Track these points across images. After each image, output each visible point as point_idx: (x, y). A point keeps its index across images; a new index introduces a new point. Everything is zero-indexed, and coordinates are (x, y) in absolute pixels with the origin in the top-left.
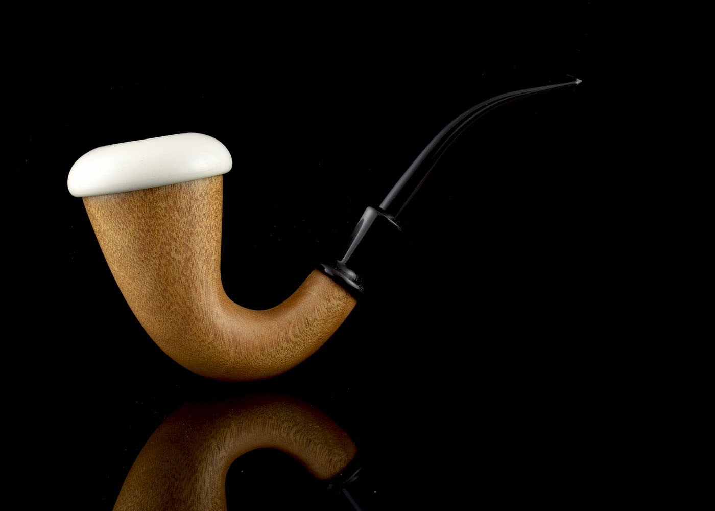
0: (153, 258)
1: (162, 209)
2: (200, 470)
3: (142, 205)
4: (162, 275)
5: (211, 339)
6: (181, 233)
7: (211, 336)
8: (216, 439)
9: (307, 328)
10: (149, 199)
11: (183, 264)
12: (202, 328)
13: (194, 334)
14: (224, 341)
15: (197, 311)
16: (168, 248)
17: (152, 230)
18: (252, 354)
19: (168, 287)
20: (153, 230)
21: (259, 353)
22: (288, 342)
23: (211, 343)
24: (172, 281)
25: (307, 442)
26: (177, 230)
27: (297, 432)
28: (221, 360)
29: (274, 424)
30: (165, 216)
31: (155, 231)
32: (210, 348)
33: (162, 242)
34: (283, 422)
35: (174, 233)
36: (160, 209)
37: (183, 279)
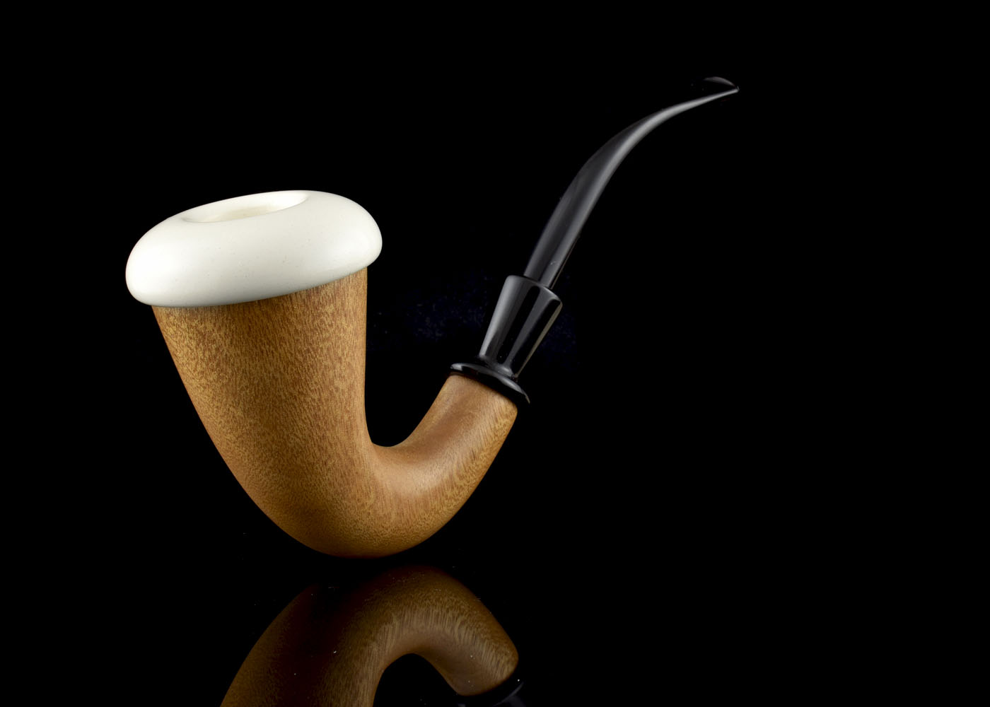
0: (311, 391)
1: (329, 316)
2: (362, 693)
3: (303, 313)
4: (321, 416)
5: (371, 502)
6: (347, 348)
7: (372, 496)
8: (377, 642)
9: (472, 463)
10: (314, 303)
11: (346, 395)
12: (363, 486)
13: (354, 497)
14: (385, 501)
15: (358, 461)
16: (331, 373)
17: (313, 348)
18: (415, 512)
19: (327, 432)
20: (316, 348)
21: (422, 511)
22: (453, 488)
23: (371, 506)
24: (333, 421)
25: (473, 638)
26: (343, 344)
27: (462, 623)
28: (381, 529)
29: (438, 613)
30: (331, 326)
31: (317, 350)
32: (369, 513)
33: (325, 366)
34: (448, 611)
35: (340, 350)
36: (326, 316)
37: (346, 418)
